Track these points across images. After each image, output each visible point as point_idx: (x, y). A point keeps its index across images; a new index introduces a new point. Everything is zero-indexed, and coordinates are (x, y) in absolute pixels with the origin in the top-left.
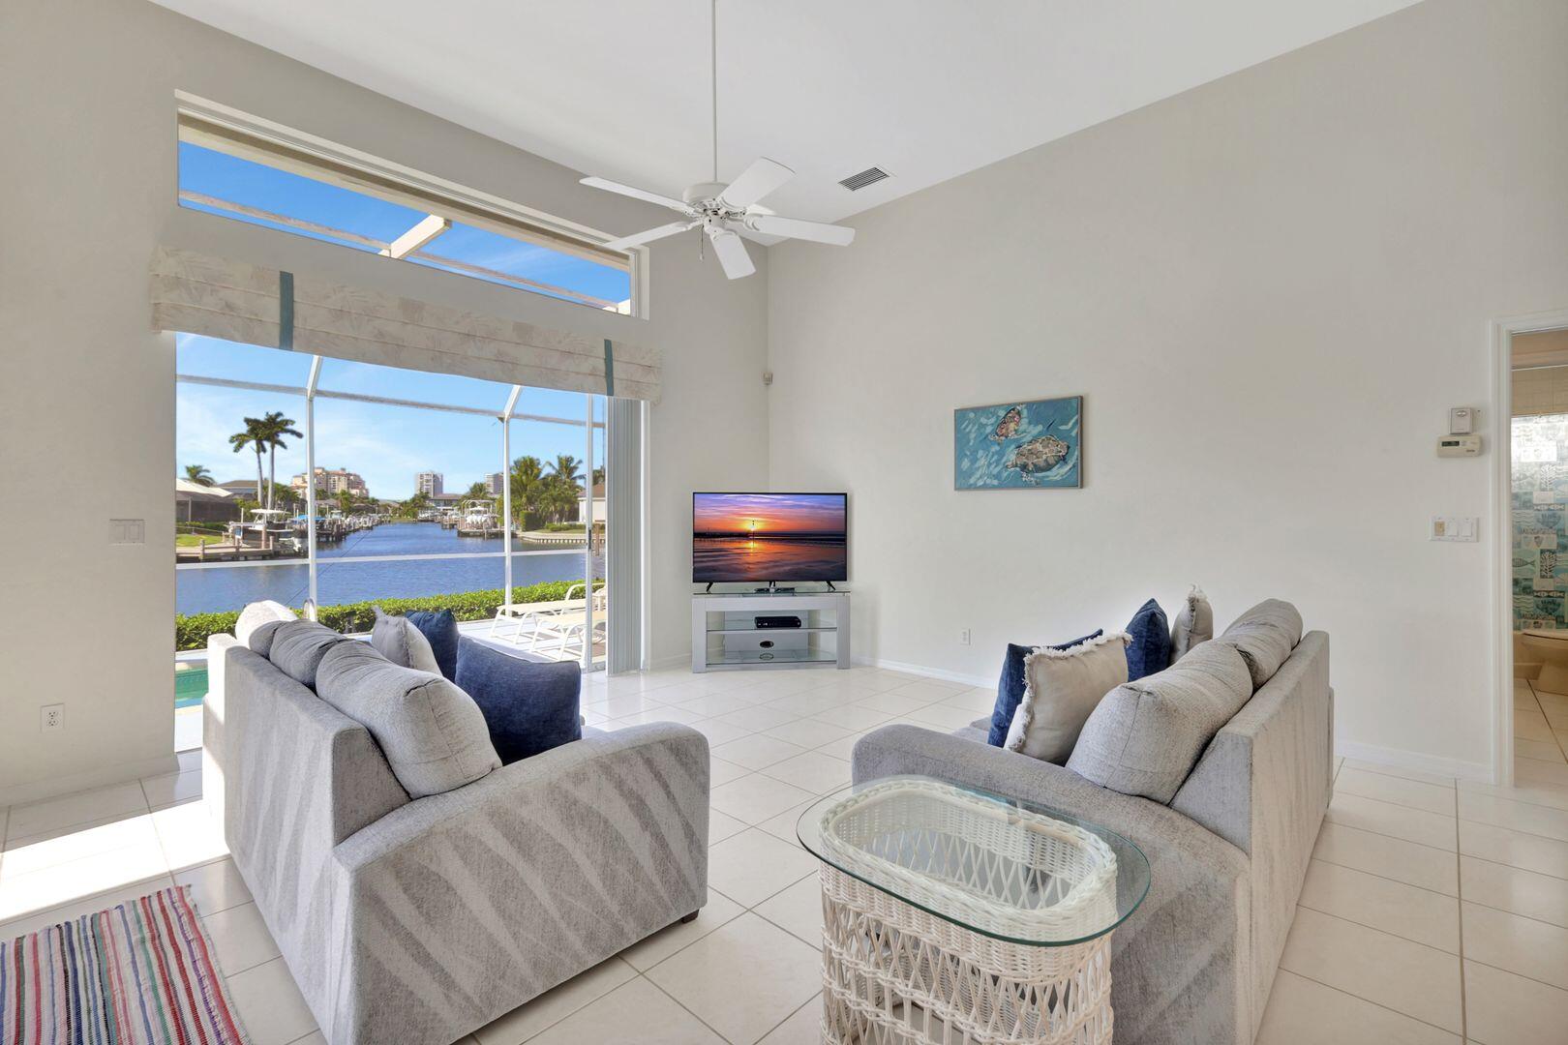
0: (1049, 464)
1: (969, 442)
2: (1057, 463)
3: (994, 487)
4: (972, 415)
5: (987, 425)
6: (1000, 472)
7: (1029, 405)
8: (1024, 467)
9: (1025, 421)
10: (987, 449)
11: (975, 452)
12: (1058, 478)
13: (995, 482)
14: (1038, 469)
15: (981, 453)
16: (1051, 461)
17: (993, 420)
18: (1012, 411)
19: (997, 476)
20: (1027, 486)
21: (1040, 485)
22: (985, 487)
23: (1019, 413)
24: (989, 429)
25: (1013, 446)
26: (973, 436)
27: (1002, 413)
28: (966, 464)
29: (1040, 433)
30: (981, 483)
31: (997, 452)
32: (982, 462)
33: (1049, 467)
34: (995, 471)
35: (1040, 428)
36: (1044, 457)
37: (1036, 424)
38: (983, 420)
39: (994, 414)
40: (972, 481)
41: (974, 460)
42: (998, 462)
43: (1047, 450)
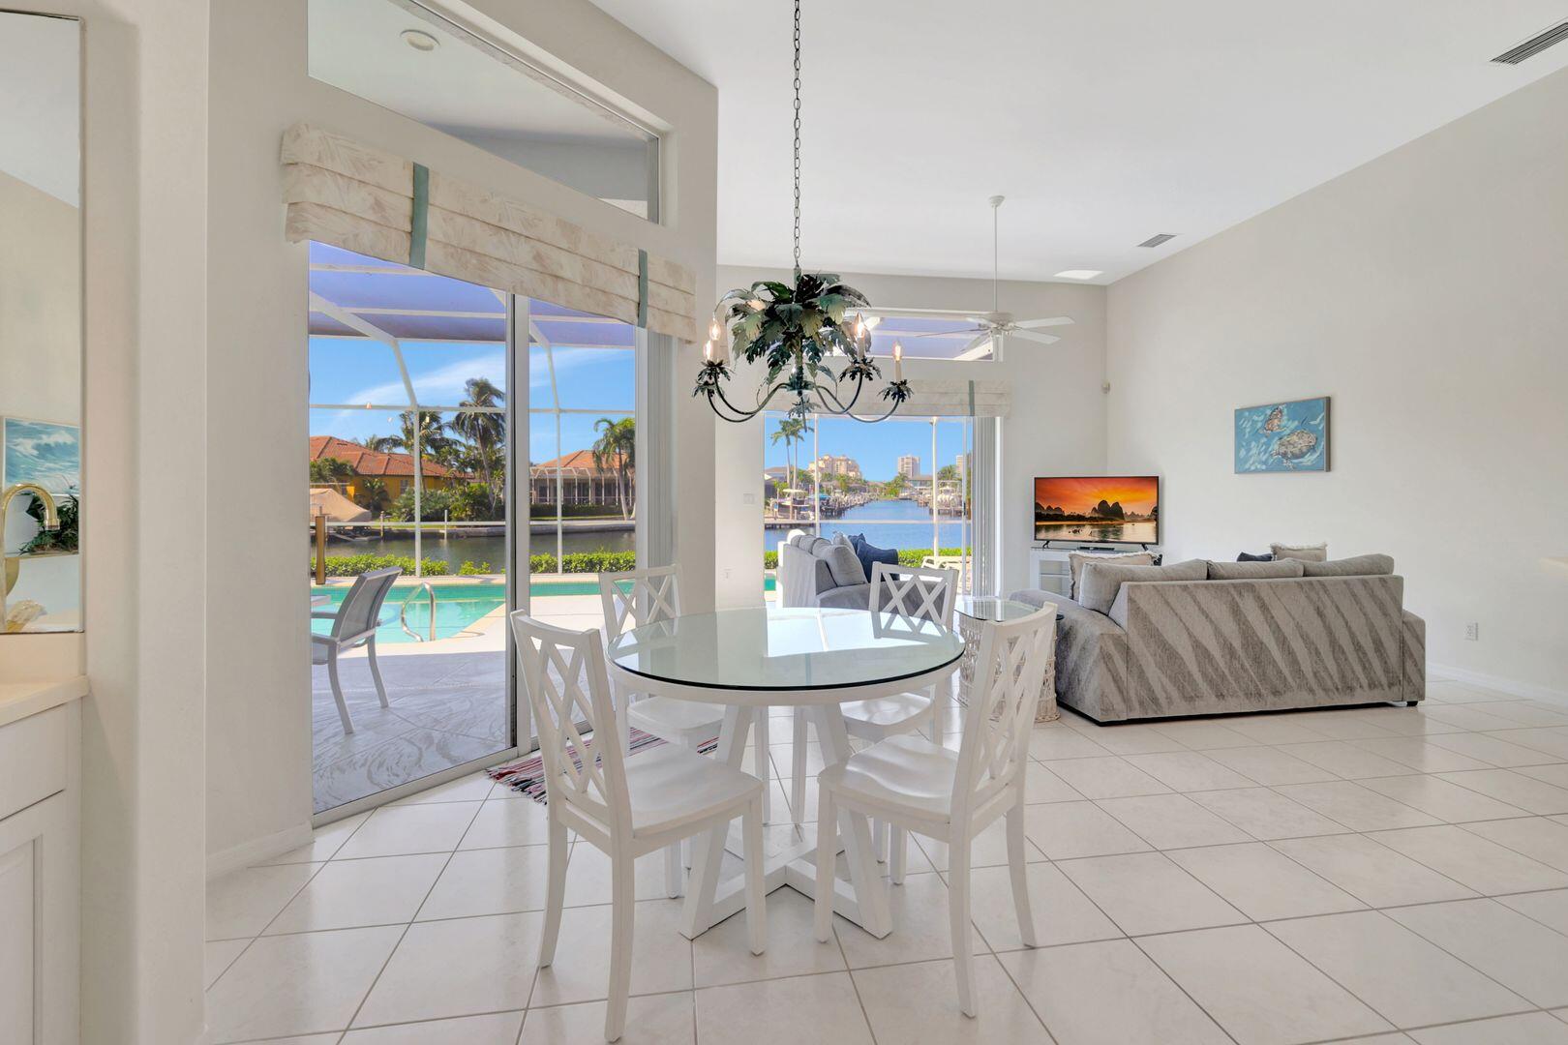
0: (1302, 453)
1: (1244, 435)
2: (1309, 451)
3: (1263, 471)
4: (1247, 414)
5: (1258, 421)
6: (1267, 460)
7: (1288, 404)
8: (1284, 455)
9: (1285, 418)
10: (1258, 441)
11: (1249, 444)
12: (1309, 463)
13: (1264, 467)
14: (1295, 456)
15: (1253, 444)
16: (1304, 450)
17: (1263, 417)
18: (1276, 410)
19: (1265, 463)
20: (1287, 470)
21: (1297, 469)
22: (1256, 471)
23: (1281, 412)
24: (1259, 425)
25: (1277, 438)
26: (1248, 430)
27: (1269, 412)
28: (1243, 453)
29: (1296, 428)
30: (1253, 468)
31: (1264, 443)
32: (1254, 451)
33: (1302, 455)
34: (1264, 459)
35: (1296, 423)
36: (1299, 446)
37: (1294, 420)
38: (1256, 418)
39: (1263, 412)
40: (1247, 466)
41: (1248, 450)
42: (1265, 451)
43: (1301, 441)
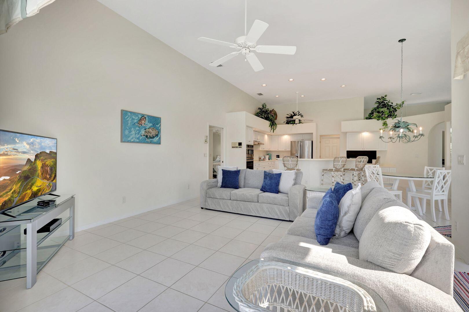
0: (153, 136)
1: (128, 124)
2: (156, 136)
3: (137, 142)
4: (129, 114)
5: (134, 119)
6: (139, 137)
7: (149, 116)
8: (147, 136)
9: (147, 121)
10: (135, 128)
11: (130, 128)
12: (156, 141)
13: (138, 141)
14: (151, 138)
15: (132, 129)
16: (154, 136)
17: (137, 118)
18: (143, 117)
19: (138, 138)
20: (147, 143)
21: (151, 143)
22: (134, 142)
23: (145, 118)
24: (136, 121)
25: (143, 129)
26: (130, 122)
27: (140, 117)
28: (127, 132)
29: (151, 126)
30: (132, 140)
31: (138, 130)
32: (133, 132)
33: (153, 137)
34: (138, 137)
35: (151, 124)
36: (152, 134)
37: (150, 123)
38: (134, 117)
39: (137, 116)
40: (129, 139)
41: (130, 132)
42: (138, 133)
43: (153, 132)
